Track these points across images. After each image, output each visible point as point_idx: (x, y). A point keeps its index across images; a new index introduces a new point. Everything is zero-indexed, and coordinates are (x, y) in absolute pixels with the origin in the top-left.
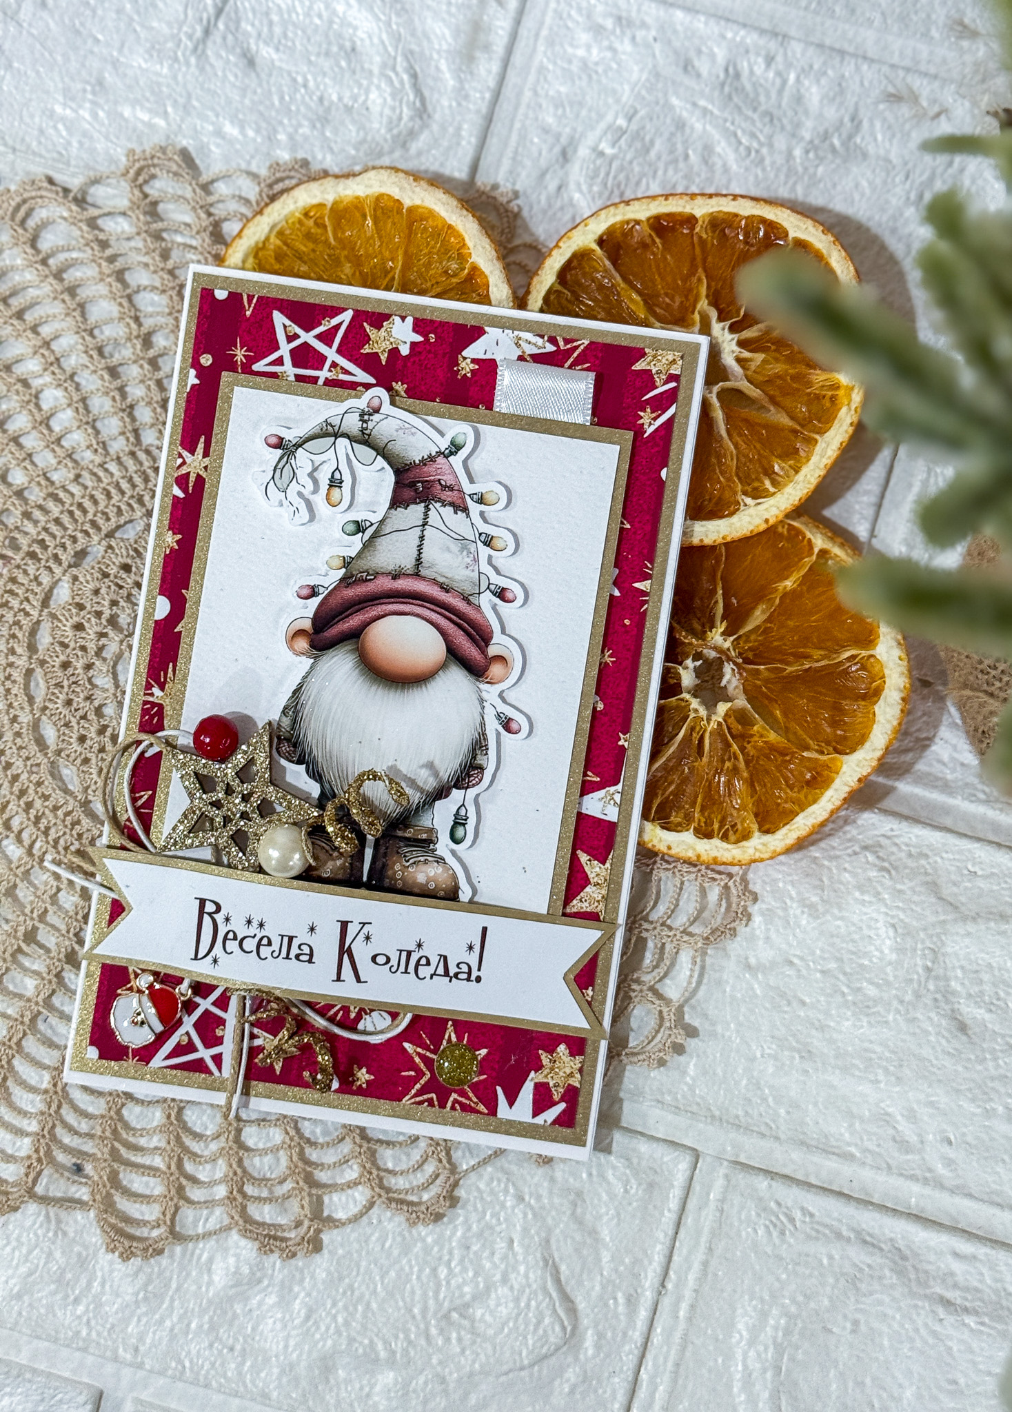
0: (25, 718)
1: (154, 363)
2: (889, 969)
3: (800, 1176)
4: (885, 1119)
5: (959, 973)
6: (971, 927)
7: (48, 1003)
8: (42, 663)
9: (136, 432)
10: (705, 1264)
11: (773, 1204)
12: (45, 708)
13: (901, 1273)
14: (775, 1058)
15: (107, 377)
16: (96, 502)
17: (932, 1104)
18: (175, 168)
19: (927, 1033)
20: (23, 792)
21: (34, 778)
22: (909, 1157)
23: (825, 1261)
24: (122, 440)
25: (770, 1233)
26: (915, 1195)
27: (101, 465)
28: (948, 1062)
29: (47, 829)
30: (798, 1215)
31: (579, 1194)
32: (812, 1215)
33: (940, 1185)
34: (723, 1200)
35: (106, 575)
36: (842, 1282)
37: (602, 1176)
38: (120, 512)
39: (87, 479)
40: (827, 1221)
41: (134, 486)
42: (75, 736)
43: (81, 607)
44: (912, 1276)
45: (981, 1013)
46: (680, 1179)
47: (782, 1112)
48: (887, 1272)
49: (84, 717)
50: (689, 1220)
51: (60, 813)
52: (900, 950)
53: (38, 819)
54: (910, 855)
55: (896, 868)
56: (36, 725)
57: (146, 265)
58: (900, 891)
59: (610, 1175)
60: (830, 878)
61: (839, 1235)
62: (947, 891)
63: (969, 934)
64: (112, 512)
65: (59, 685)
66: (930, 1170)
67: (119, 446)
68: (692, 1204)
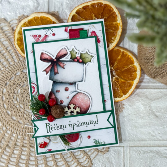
0: (5, 111)
1: (9, 52)
2: (144, 111)
3: (140, 145)
4: (150, 133)
5: (154, 109)
6: (154, 102)
7: (21, 153)
8: (5, 102)
9: (9, 63)
10: (130, 162)
11: (137, 151)
12: (7, 109)
13: (158, 155)
14: (131, 129)
15: (2, 56)
16: (6, 75)
17: (155, 129)
18: (3, 21)
19: (152, 119)
20: (8, 123)
21: (9, 120)
22: (155, 138)
23: (147, 156)
24: (7, 65)
25: (138, 155)
26: (157, 143)
27: (5, 70)
28: (156, 122)
29: (13, 127)
30: (141, 151)
31: (108, 158)
32: (143, 150)
33: (160, 140)
34: (130, 152)
35: (11, 86)
36: (150, 159)
37: (111, 154)
38: (10, 76)
39: (4, 72)
40: (146, 151)
41: (11, 71)
42: (13, 112)
43: (8, 92)
44: (160, 155)
45: (159, 114)
46: (122, 151)
47: (135, 137)
48: (156, 155)
49: (14, 109)
50: (125, 157)
51: (15, 124)
52: (145, 108)
53: (11, 126)
54: (142, 94)
55: (141, 96)
56: (7, 112)
57: (3, 37)
58: (142, 99)
59: (112, 153)
60: (132, 100)
61: (148, 152)
62: (149, 97)
63: (154, 103)
64: (9, 76)
65: (8, 105)
66: (158, 139)
67: (7, 66)
68: (125, 154)
